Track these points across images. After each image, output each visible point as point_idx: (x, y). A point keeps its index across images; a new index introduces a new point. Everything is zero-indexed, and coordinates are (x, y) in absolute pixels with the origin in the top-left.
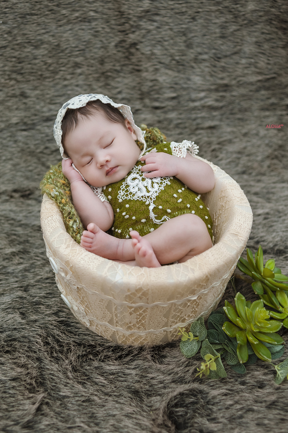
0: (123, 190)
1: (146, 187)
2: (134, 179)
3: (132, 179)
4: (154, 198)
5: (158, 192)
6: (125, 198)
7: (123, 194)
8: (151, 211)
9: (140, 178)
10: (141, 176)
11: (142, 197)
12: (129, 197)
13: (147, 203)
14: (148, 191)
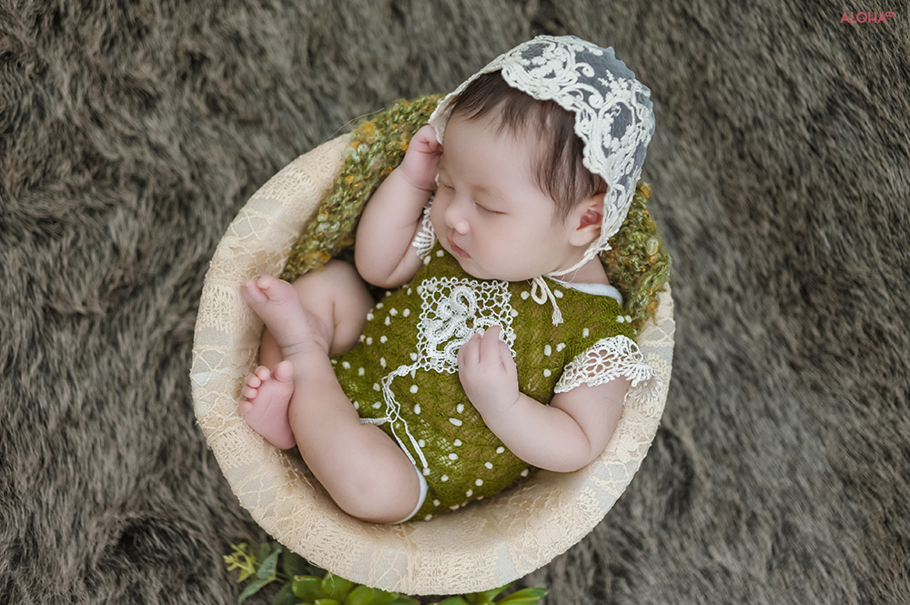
0: (439, 286)
1: (453, 338)
2: (465, 301)
3: (463, 297)
4: (428, 368)
5: (448, 370)
6: (425, 299)
7: (431, 289)
8: (395, 373)
9: (472, 314)
10: (477, 314)
11: (425, 339)
12: (426, 306)
13: (414, 356)
14: (440, 347)
